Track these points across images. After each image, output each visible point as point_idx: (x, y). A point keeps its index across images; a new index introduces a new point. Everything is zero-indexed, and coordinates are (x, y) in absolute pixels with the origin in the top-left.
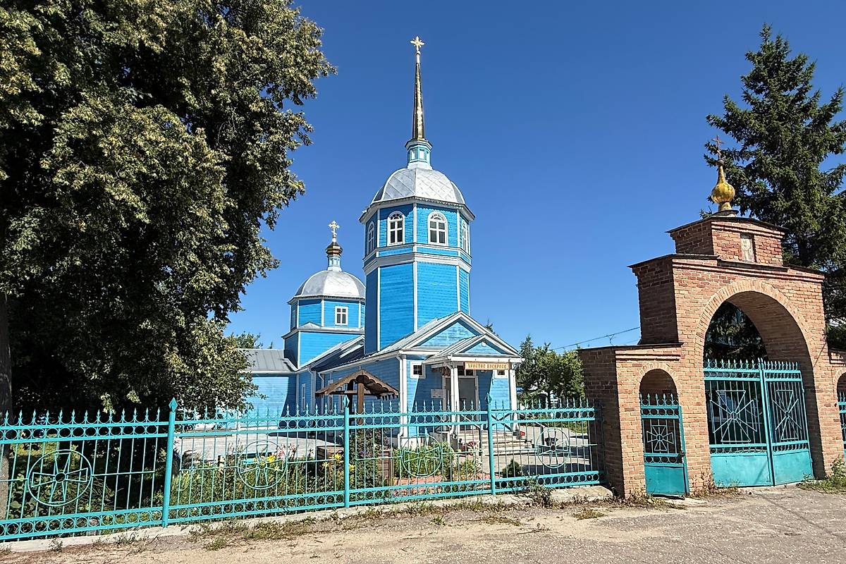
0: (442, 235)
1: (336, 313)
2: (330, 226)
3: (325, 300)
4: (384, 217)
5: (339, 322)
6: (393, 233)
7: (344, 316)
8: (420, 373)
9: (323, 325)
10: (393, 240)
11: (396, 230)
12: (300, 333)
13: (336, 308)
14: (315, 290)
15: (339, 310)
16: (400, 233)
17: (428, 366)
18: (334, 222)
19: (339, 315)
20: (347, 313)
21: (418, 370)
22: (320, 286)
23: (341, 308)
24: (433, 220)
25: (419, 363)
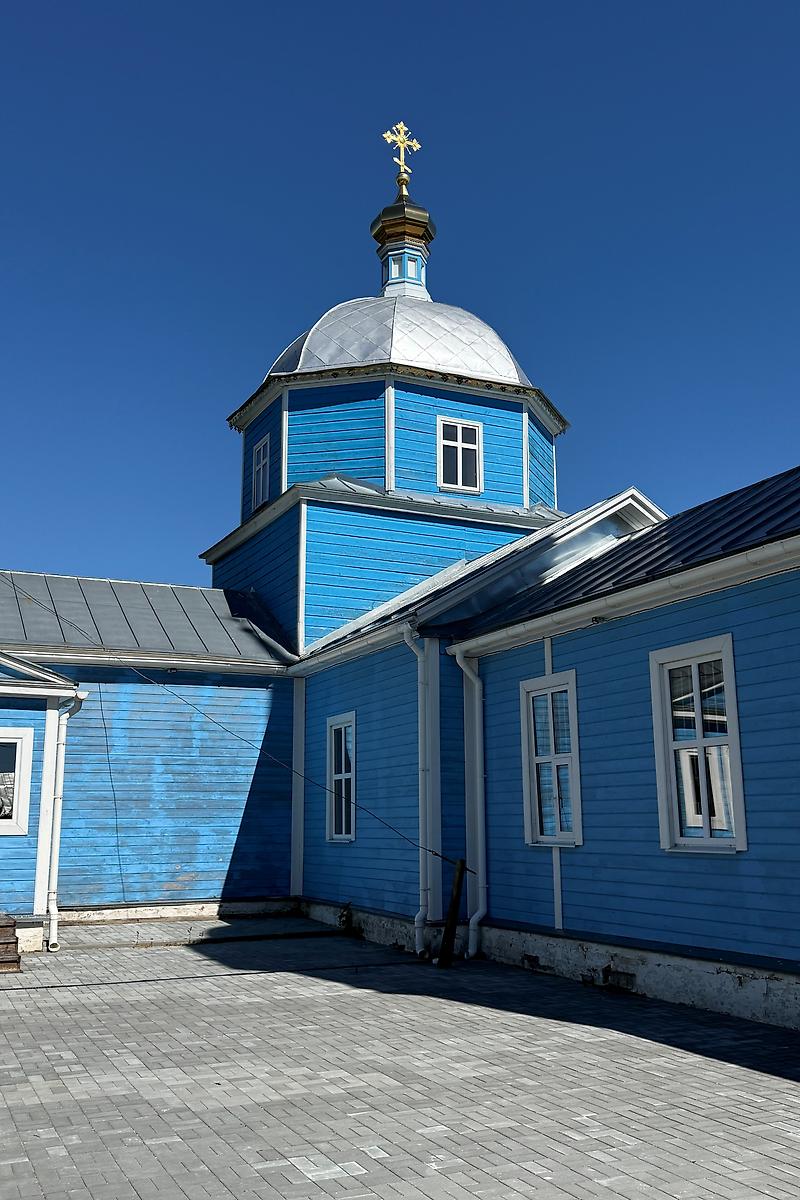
1: (441, 442)
2: (389, 137)
3: (398, 386)
5: (450, 477)
7: (470, 456)
9: (391, 484)
12: (304, 507)
13: (440, 421)
15: (450, 432)
18: (401, 126)
19: (450, 453)
20: (479, 447)
22: (372, 335)
23: (460, 423)
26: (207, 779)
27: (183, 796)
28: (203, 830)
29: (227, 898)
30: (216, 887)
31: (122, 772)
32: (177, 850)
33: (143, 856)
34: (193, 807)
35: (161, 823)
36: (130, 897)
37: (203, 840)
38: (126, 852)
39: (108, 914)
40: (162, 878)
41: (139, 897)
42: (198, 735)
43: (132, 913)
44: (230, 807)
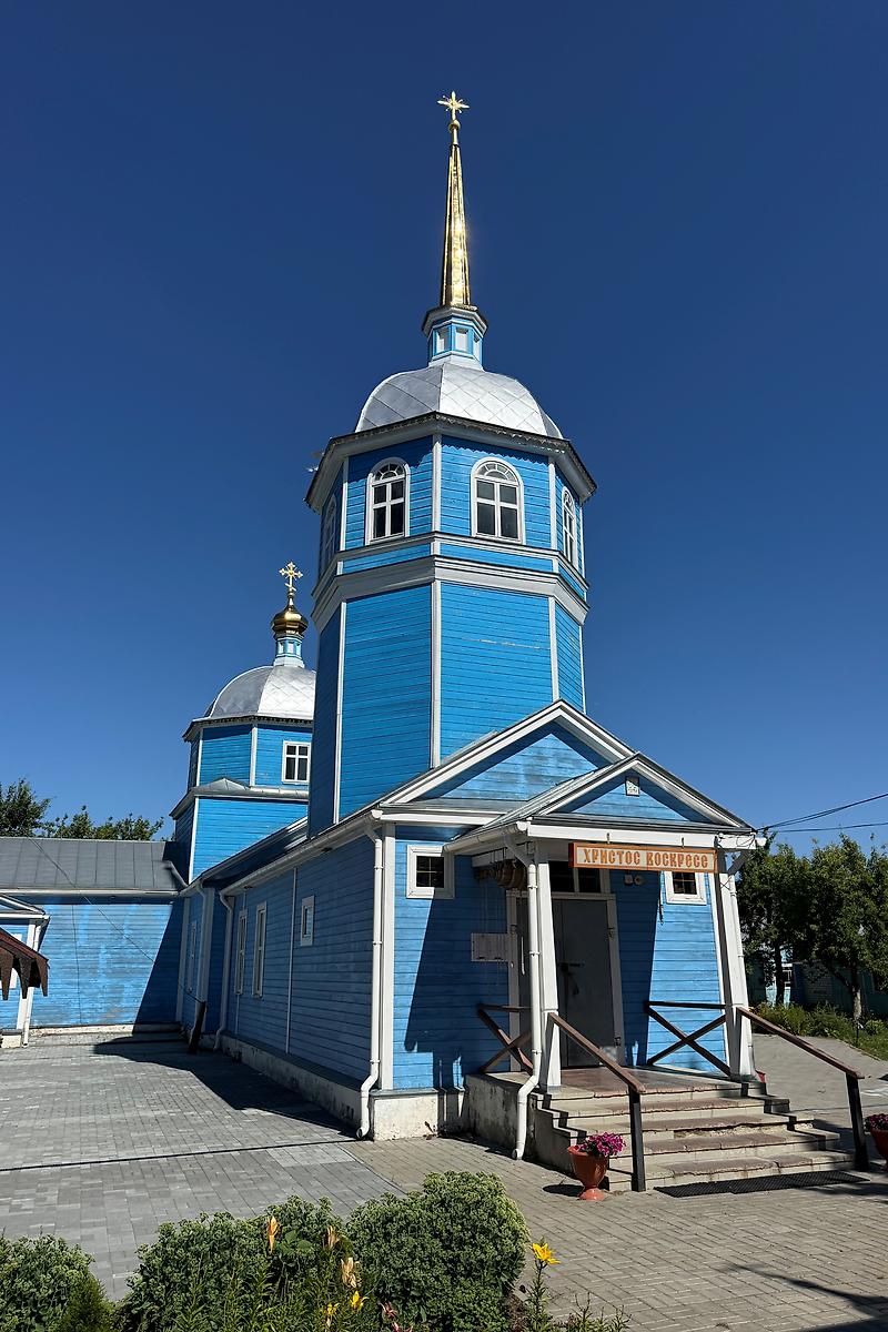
0: (509, 517)
1: (286, 756)
2: (283, 572)
3: (259, 726)
4: (358, 475)
5: (290, 775)
6: (380, 514)
7: (302, 762)
8: (438, 882)
9: (252, 783)
10: (380, 530)
11: (388, 503)
12: (197, 800)
13: (286, 744)
14: (240, 706)
15: (291, 750)
16: (398, 511)
17: (462, 860)
18: (291, 565)
19: (290, 762)
20: (308, 756)
21: (429, 871)
22: (252, 696)
23: (297, 744)
24: (485, 477)
25: (433, 850)
26: (130, 957)
27: (117, 966)
28: (126, 985)
29: (137, 1023)
30: (133, 1016)
31: (82, 953)
32: (111, 995)
33: (93, 998)
34: (122, 971)
35: (103, 981)
36: (84, 1021)
37: (126, 990)
38: (82, 996)
39: (71, 1030)
40: (102, 1011)
41: (89, 1021)
42: (126, 932)
43: (84, 1030)
44: (142, 971)
